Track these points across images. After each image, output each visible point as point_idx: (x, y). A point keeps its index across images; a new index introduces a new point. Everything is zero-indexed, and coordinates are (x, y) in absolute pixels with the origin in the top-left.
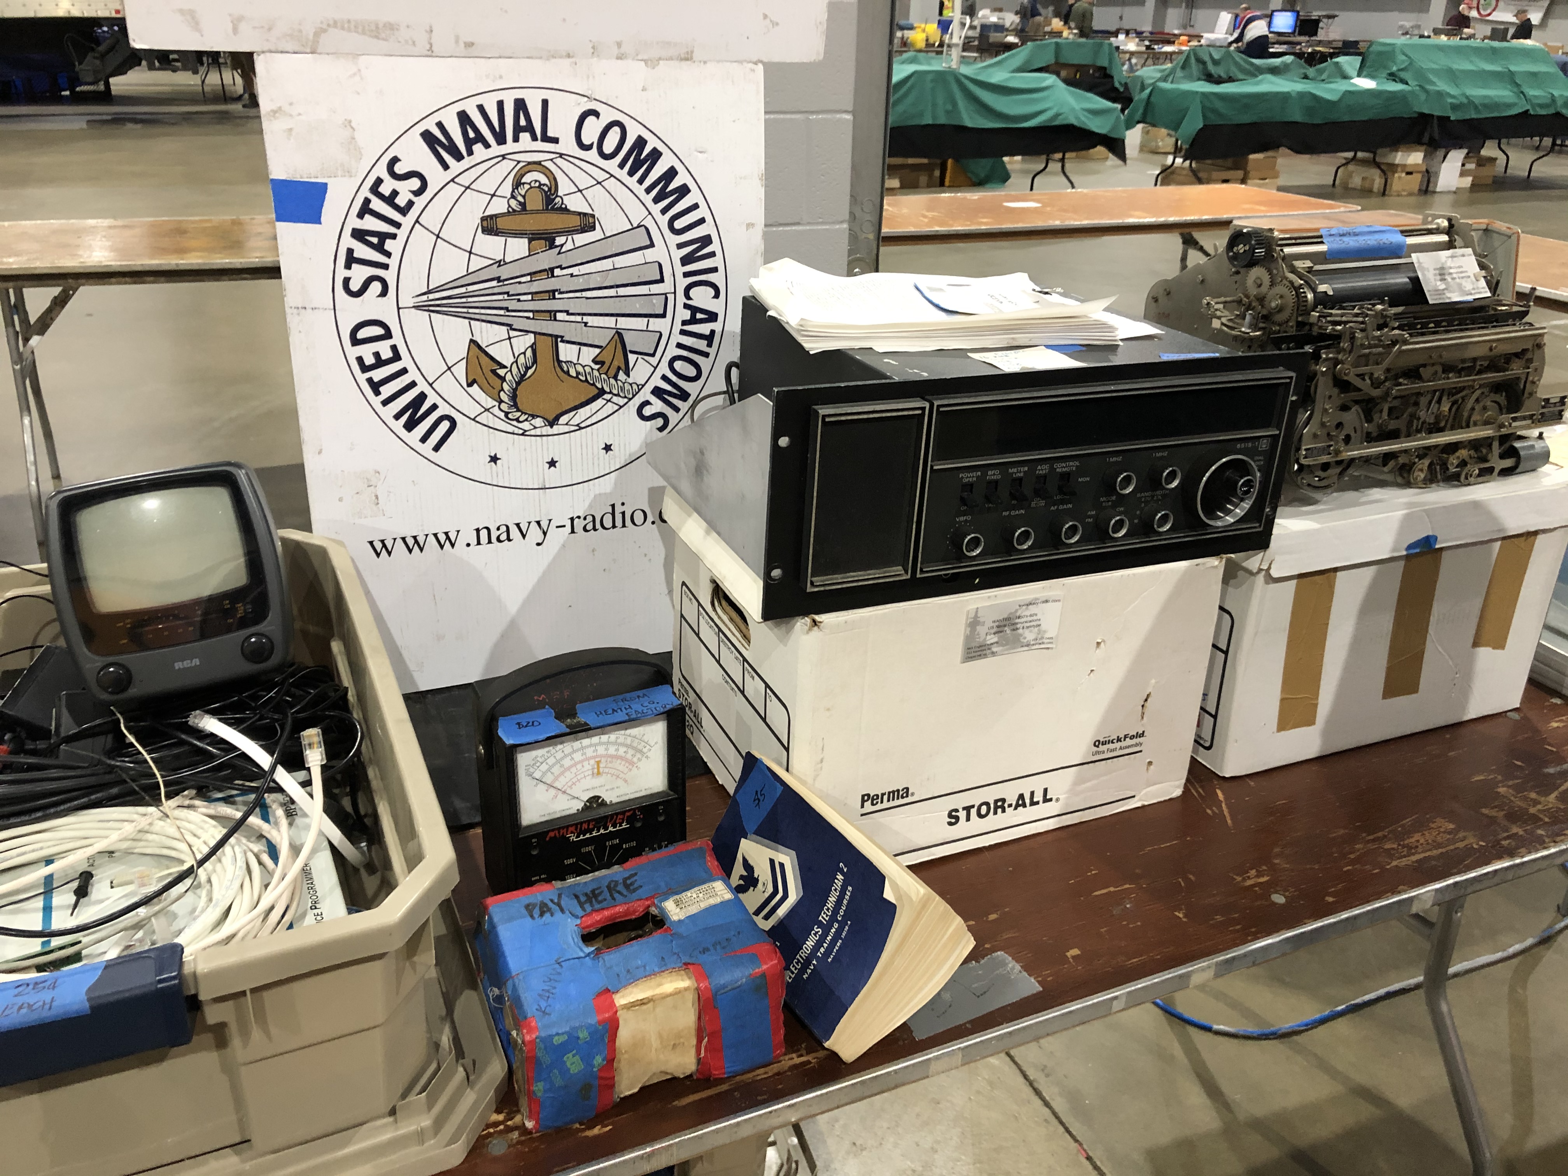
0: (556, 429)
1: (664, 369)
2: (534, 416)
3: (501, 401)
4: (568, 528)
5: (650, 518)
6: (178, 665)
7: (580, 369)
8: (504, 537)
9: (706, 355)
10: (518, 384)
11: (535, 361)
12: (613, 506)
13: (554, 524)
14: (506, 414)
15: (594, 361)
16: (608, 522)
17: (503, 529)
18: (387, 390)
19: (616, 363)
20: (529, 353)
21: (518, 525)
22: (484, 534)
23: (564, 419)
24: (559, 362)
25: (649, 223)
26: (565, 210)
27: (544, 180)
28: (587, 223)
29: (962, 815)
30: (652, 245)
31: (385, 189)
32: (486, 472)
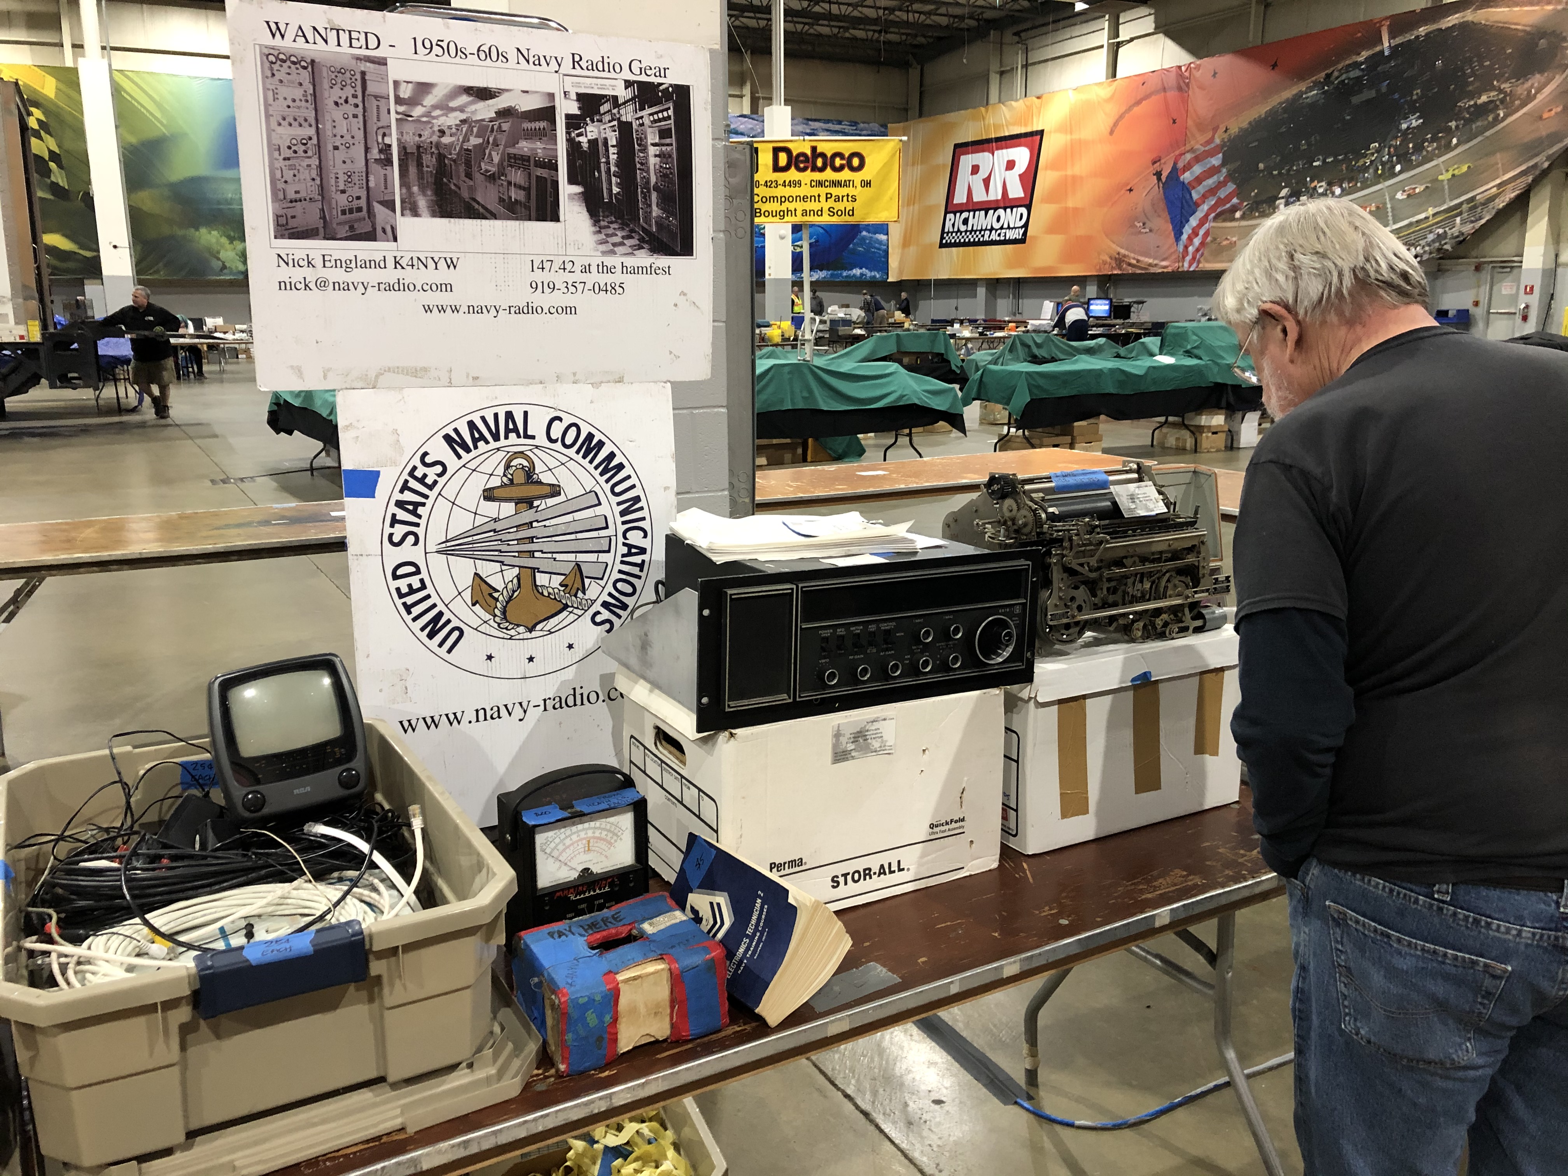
0: (534, 634)
1: (610, 588)
2: (518, 626)
3: (495, 616)
4: (542, 707)
5: (601, 698)
6: (296, 792)
7: (551, 590)
8: (495, 715)
9: (639, 577)
10: (507, 603)
11: (519, 587)
12: (574, 689)
13: (531, 704)
14: (499, 624)
15: (561, 585)
16: (571, 702)
17: (495, 709)
18: (416, 611)
19: (576, 586)
20: (515, 581)
21: (506, 706)
22: (481, 713)
23: (539, 627)
24: (536, 586)
25: (597, 489)
26: (540, 483)
27: (526, 463)
28: (555, 491)
29: (841, 880)
30: (600, 504)
31: (419, 474)
32: (483, 666)
